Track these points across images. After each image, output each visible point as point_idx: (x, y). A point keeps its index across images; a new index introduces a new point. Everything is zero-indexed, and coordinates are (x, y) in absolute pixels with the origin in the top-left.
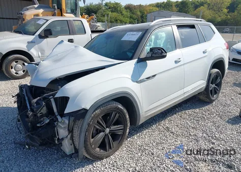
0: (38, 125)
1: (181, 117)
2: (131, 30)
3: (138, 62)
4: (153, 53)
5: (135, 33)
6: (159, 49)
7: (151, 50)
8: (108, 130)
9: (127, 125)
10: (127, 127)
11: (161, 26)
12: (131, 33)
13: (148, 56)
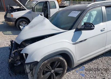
0: (15, 65)
1: (102, 62)
2: (75, 10)
3: (75, 31)
4: (86, 26)
5: (76, 12)
6: (90, 24)
7: (85, 24)
8: (53, 71)
9: (65, 68)
10: (65, 69)
11: (94, 7)
12: (74, 12)
13: (82, 28)
